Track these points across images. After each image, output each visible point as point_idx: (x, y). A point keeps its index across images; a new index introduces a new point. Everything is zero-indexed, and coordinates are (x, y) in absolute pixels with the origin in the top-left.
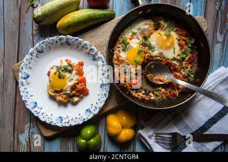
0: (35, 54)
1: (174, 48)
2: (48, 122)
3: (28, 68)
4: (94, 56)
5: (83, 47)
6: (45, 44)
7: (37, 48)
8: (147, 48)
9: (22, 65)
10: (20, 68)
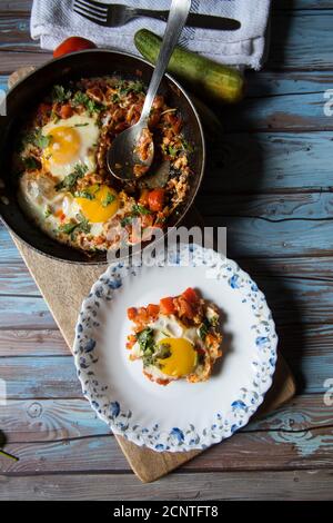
0: (125, 421)
1: (76, 125)
2: (272, 370)
3: (157, 433)
4: (110, 286)
5: (95, 314)
6: (98, 401)
7: (110, 417)
8: (79, 182)
9: (153, 447)
10: (160, 450)
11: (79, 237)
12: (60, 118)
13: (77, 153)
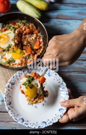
1: (8, 33)
8: (10, 49)
11: (12, 64)
12: (2, 32)
13: (9, 40)
